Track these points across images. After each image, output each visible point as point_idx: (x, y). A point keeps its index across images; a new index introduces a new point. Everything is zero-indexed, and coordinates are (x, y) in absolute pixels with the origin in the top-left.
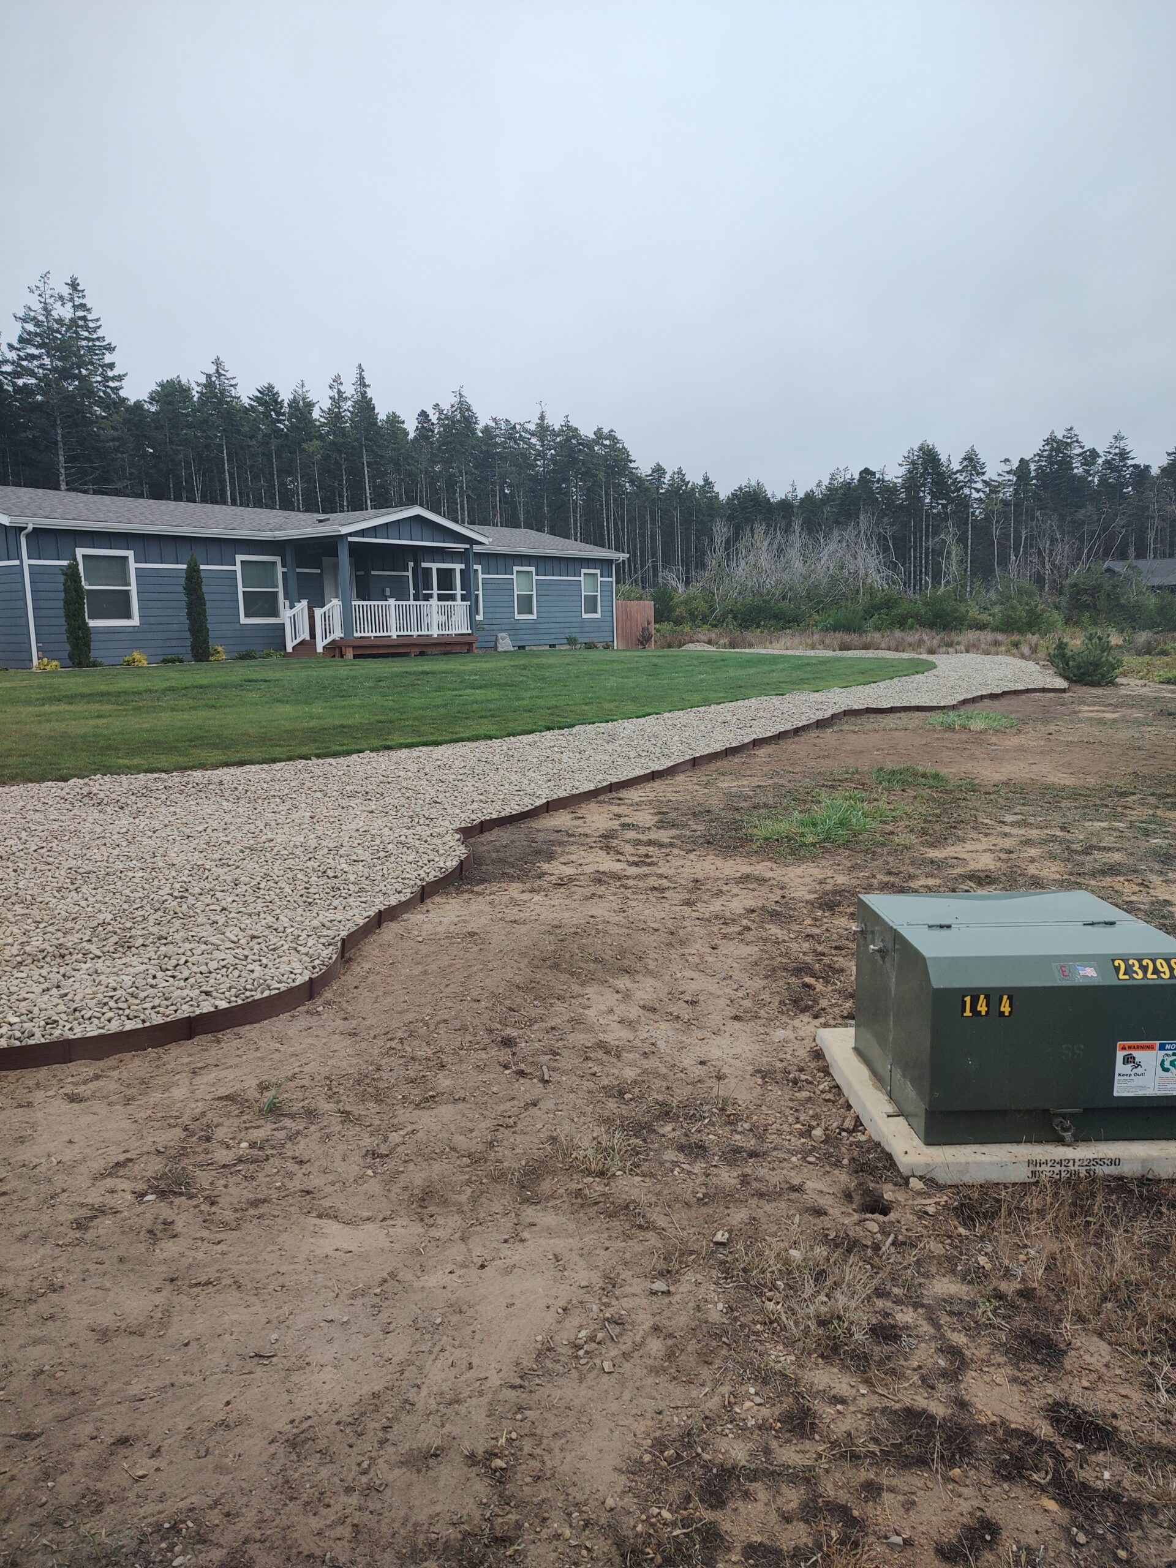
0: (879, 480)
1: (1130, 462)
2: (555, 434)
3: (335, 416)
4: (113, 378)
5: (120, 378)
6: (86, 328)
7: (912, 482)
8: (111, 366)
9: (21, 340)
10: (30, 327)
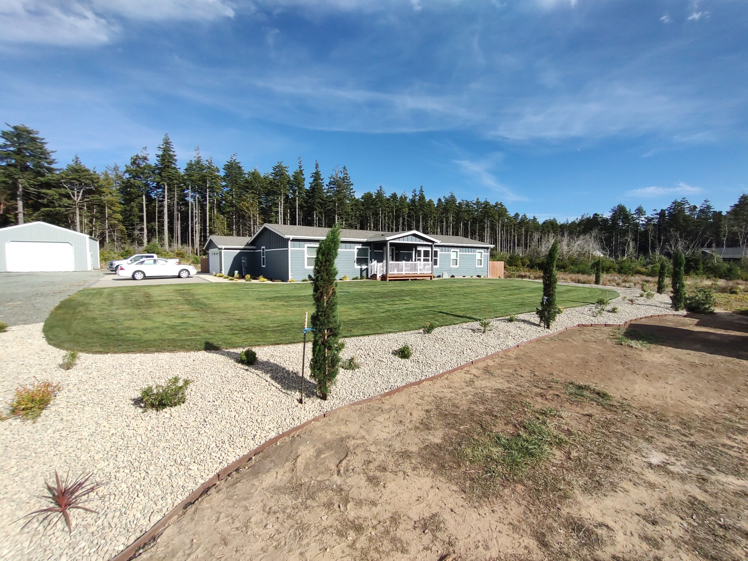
0: (601, 217)
1: (712, 210)
2: (481, 204)
3: (413, 201)
4: (353, 192)
5: (354, 192)
6: (347, 179)
7: (614, 218)
8: (352, 189)
9: (330, 183)
10: (332, 180)
